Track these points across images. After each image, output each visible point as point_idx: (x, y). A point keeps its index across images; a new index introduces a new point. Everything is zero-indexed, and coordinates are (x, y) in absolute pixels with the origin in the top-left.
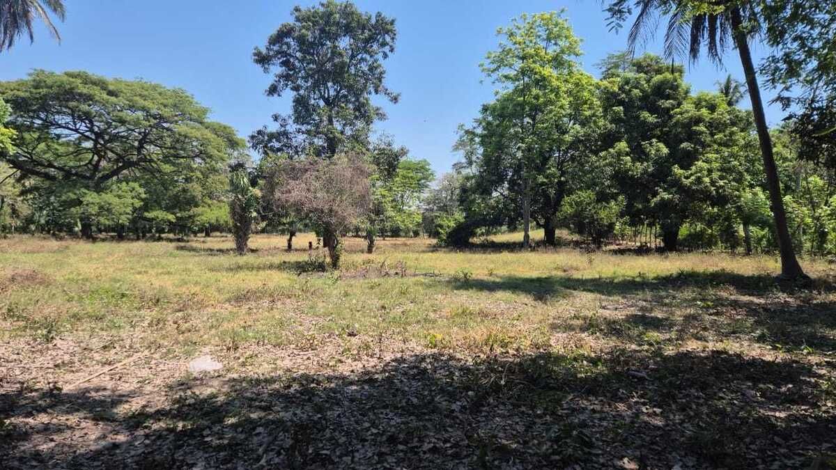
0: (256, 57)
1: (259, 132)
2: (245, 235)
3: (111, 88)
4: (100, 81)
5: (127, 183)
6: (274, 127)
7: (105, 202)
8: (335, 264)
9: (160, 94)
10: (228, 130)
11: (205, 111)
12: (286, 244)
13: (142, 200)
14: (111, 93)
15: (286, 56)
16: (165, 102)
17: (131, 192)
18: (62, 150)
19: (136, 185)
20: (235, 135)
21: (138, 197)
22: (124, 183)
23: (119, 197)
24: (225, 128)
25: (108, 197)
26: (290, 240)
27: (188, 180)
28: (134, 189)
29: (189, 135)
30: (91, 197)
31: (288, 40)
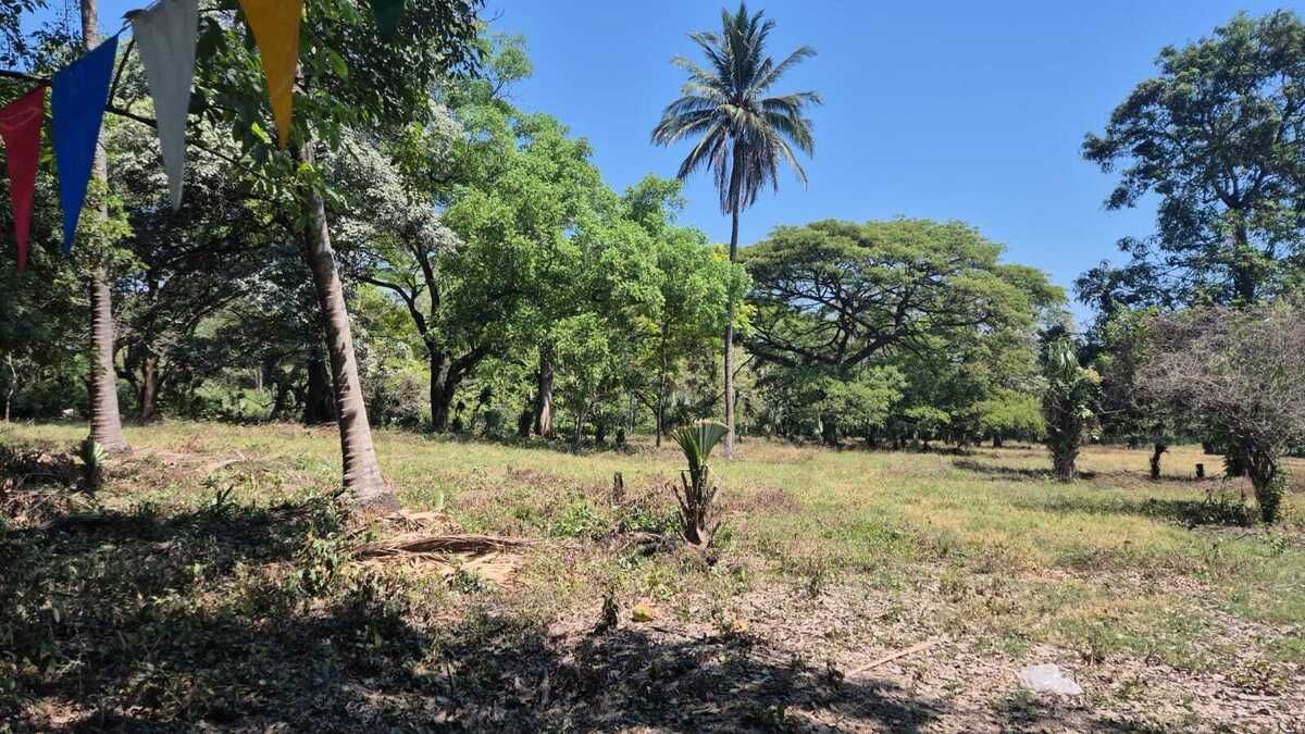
0: (1088, 150)
1: (1094, 273)
2: (1071, 448)
3: (864, 235)
4: (850, 228)
5: (882, 367)
6: (1122, 261)
7: (854, 394)
8: (1269, 513)
9: (929, 234)
10: (1033, 275)
11: (995, 251)
12: (1148, 467)
13: (902, 390)
14: (863, 243)
15: (1144, 137)
16: (935, 244)
17: (887, 379)
18: (802, 326)
19: (893, 369)
20: (1045, 281)
21: (896, 386)
22: (878, 368)
23: (872, 387)
24: (1028, 272)
25: (857, 387)
26: (1155, 461)
27: (967, 358)
28: (891, 375)
29: (971, 289)
30: (837, 388)
31: (1151, 108)
